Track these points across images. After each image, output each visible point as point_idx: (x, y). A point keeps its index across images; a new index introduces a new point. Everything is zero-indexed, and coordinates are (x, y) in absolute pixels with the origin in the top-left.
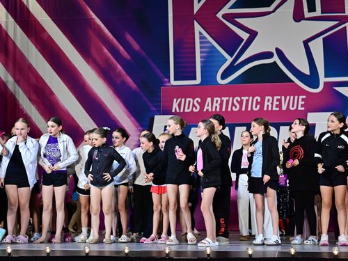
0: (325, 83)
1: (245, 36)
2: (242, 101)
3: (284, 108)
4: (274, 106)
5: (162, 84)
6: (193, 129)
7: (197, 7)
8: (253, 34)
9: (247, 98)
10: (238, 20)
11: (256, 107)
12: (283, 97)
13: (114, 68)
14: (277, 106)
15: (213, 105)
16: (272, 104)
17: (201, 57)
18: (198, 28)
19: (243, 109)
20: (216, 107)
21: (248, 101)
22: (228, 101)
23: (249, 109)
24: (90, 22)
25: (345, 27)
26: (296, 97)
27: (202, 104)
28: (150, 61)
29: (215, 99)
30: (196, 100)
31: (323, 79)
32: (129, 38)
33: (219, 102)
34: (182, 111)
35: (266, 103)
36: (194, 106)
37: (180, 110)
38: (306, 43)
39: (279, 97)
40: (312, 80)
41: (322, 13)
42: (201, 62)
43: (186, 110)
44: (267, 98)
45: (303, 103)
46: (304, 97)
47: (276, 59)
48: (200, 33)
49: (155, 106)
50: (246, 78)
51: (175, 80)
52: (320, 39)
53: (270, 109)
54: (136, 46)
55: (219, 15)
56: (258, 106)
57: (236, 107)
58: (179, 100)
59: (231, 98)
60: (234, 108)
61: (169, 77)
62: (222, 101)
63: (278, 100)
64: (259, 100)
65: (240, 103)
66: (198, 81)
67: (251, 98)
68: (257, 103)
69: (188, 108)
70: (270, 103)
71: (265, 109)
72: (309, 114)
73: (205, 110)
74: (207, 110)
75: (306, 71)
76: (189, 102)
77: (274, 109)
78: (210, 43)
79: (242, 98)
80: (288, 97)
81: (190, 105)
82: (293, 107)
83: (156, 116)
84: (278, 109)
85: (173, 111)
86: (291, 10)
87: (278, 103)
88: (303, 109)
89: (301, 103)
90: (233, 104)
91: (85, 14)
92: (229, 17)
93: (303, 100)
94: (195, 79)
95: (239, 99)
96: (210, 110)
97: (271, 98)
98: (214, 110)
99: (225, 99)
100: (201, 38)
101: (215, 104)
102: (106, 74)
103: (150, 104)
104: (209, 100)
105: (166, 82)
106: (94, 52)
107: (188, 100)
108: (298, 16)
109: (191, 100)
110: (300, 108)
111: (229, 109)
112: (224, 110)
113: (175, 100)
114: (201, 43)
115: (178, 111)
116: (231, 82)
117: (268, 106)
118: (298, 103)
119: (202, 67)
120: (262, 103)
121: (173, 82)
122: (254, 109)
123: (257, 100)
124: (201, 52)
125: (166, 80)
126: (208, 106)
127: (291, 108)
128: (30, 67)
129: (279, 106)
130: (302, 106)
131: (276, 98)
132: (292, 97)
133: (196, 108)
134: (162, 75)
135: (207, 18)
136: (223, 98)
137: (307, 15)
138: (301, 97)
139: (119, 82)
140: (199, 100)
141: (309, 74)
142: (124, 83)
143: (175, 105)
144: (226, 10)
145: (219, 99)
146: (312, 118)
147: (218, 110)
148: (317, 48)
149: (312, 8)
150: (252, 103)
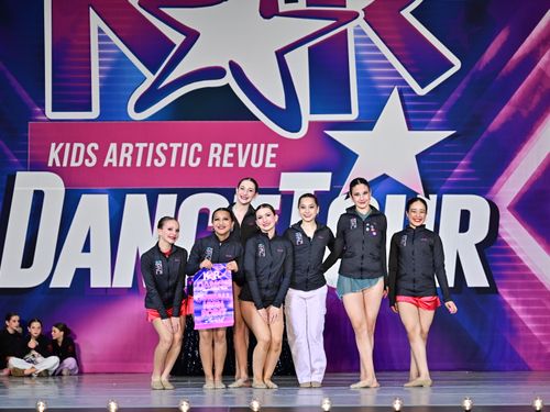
0: (311, 124)
1: (177, 39)
2: (171, 149)
3: (242, 164)
4: (225, 159)
6: (84, 196)
8: (192, 36)
9: (180, 145)
10: (166, 10)
11: (194, 161)
12: (240, 146)
14: (230, 160)
15: (120, 155)
16: (222, 156)
17: (101, 72)
18: (95, 21)
19: (173, 164)
20: (126, 159)
21: (180, 150)
22: (146, 150)
23: (183, 164)
25: (346, 31)
26: (263, 146)
27: (101, 154)
28: (10, 77)
29: (124, 145)
30: (90, 146)
31: (307, 117)
33: (131, 151)
34: (65, 164)
35: (212, 155)
36: (86, 156)
37: (61, 163)
38: (280, 54)
39: (234, 145)
40: (289, 117)
41: (308, 5)
42: (101, 80)
43: (73, 164)
44: (213, 146)
45: (274, 155)
46: (276, 146)
47: (229, 79)
48: (100, 30)
49: (16, 156)
50: (181, 110)
51: (53, 110)
52: (304, 49)
53: (218, 165)
56: (198, 160)
57: (160, 161)
58: (61, 145)
59: (152, 145)
60: (156, 161)
61: (43, 105)
62: (136, 150)
63: (231, 150)
64: (200, 149)
65: (168, 153)
66: (95, 113)
67: (186, 145)
68: (197, 154)
69: (77, 160)
70: (219, 155)
71: (210, 164)
72: (283, 174)
73: (106, 165)
74: (110, 164)
75: (280, 101)
76: (79, 149)
77: (225, 164)
78: (116, 47)
79: (171, 145)
80: (249, 146)
81: (81, 154)
82: (257, 161)
83: (18, 174)
84: (231, 165)
85: (50, 164)
87: (232, 155)
88: (274, 165)
89: (270, 155)
90: (156, 155)
92: (153, 5)
93: (273, 150)
94: (90, 110)
95: (166, 148)
96: (115, 165)
97: (219, 146)
98: (121, 164)
99: (141, 146)
100: (100, 39)
101: (123, 155)
103: (8, 152)
104: (113, 147)
105: (38, 114)
107: (76, 145)
108: (268, 9)
109: (82, 146)
110: (268, 165)
111: (149, 164)
112: (139, 164)
113: (53, 145)
114: (100, 47)
115: (58, 164)
116: (153, 118)
117: (215, 159)
118: (265, 156)
119: (101, 89)
120: (204, 155)
121: (50, 114)
122: (191, 164)
123: (196, 148)
124: (101, 64)
125: (39, 109)
126: (111, 157)
127: (254, 164)
129: (234, 160)
130: (272, 161)
131: (228, 146)
132: (255, 146)
133: (91, 161)
134: (31, 101)
136: (137, 145)
137: (283, 7)
138: (270, 146)
140: (96, 147)
141: (284, 107)
143: (54, 155)
145: (130, 146)
146: (290, 181)
147: (129, 164)
148: (299, 63)
150: (187, 154)
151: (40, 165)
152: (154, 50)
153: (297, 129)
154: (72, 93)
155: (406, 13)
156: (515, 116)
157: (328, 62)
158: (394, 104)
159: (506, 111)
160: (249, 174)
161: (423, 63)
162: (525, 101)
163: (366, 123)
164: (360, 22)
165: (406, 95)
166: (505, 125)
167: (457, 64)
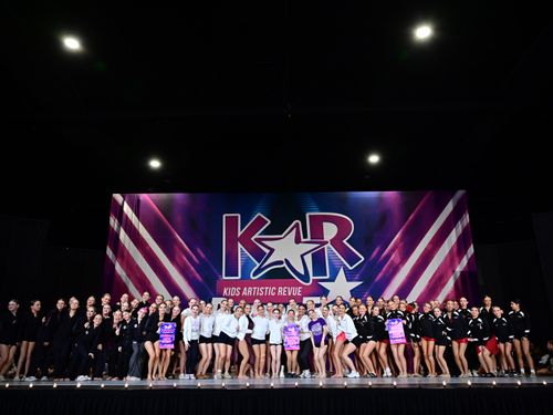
0: (313, 280)
1: (267, 251)
3: (290, 294)
5: (217, 278)
7: (240, 234)
8: (272, 250)
9: (268, 288)
10: (265, 242)
11: (273, 293)
12: (289, 288)
13: (188, 268)
15: (247, 291)
17: (241, 263)
18: (240, 246)
20: (250, 293)
21: (268, 290)
22: (256, 290)
23: (269, 294)
24: (175, 240)
25: (324, 248)
26: (297, 288)
27: (241, 291)
28: (212, 266)
29: (249, 288)
30: (237, 288)
31: (312, 278)
32: (199, 251)
33: (251, 290)
35: (279, 291)
38: (302, 256)
39: (287, 288)
40: (305, 277)
41: (311, 239)
42: (241, 266)
44: (280, 288)
45: (301, 291)
46: (301, 288)
47: (285, 265)
49: (213, 292)
50: (268, 276)
51: (225, 276)
53: (281, 295)
54: (203, 255)
55: (253, 239)
56: (275, 293)
58: (228, 288)
59: (258, 288)
61: (222, 275)
62: (253, 290)
65: (264, 291)
66: (239, 277)
67: (270, 288)
68: (274, 291)
69: (233, 294)
70: (282, 291)
71: (279, 294)
73: (243, 295)
77: (284, 294)
79: (265, 288)
80: (291, 288)
81: (235, 291)
82: (295, 293)
83: (213, 298)
84: (286, 295)
85: (224, 295)
86: (294, 237)
87: (286, 291)
88: (301, 295)
89: (299, 291)
90: (260, 291)
91: (173, 235)
92: (259, 240)
95: (263, 289)
96: (246, 295)
97: (282, 288)
101: (249, 291)
102: (184, 272)
103: (209, 290)
104: (245, 289)
105: (220, 278)
106: (178, 260)
107: (233, 288)
108: (298, 241)
109: (235, 288)
113: (225, 288)
114: (241, 254)
115: (226, 295)
116: (259, 278)
118: (297, 291)
120: (276, 291)
121: (224, 278)
123: (274, 289)
124: (241, 260)
125: (220, 276)
126: (245, 292)
128: (137, 266)
129: (287, 293)
130: (300, 293)
131: (285, 288)
132: (294, 288)
133: (238, 294)
134: (218, 273)
135: (246, 240)
136: (254, 288)
137: (303, 240)
138: (299, 288)
139: (191, 276)
140: (240, 289)
141: (304, 274)
142: (195, 278)
143: (225, 292)
144: (256, 236)
145: (251, 288)
146: (305, 300)
148: (309, 259)
149: (305, 237)
150: (271, 291)
151: (221, 296)
152: (259, 255)
153: (308, 282)
154: (232, 271)
155: (344, 241)
156: (384, 276)
157: (318, 258)
158: (341, 273)
159: (381, 275)
160: (292, 297)
161: (352, 259)
162: (387, 271)
163: (332, 279)
164: (329, 245)
165: (345, 269)
166: (381, 279)
167: (363, 259)
